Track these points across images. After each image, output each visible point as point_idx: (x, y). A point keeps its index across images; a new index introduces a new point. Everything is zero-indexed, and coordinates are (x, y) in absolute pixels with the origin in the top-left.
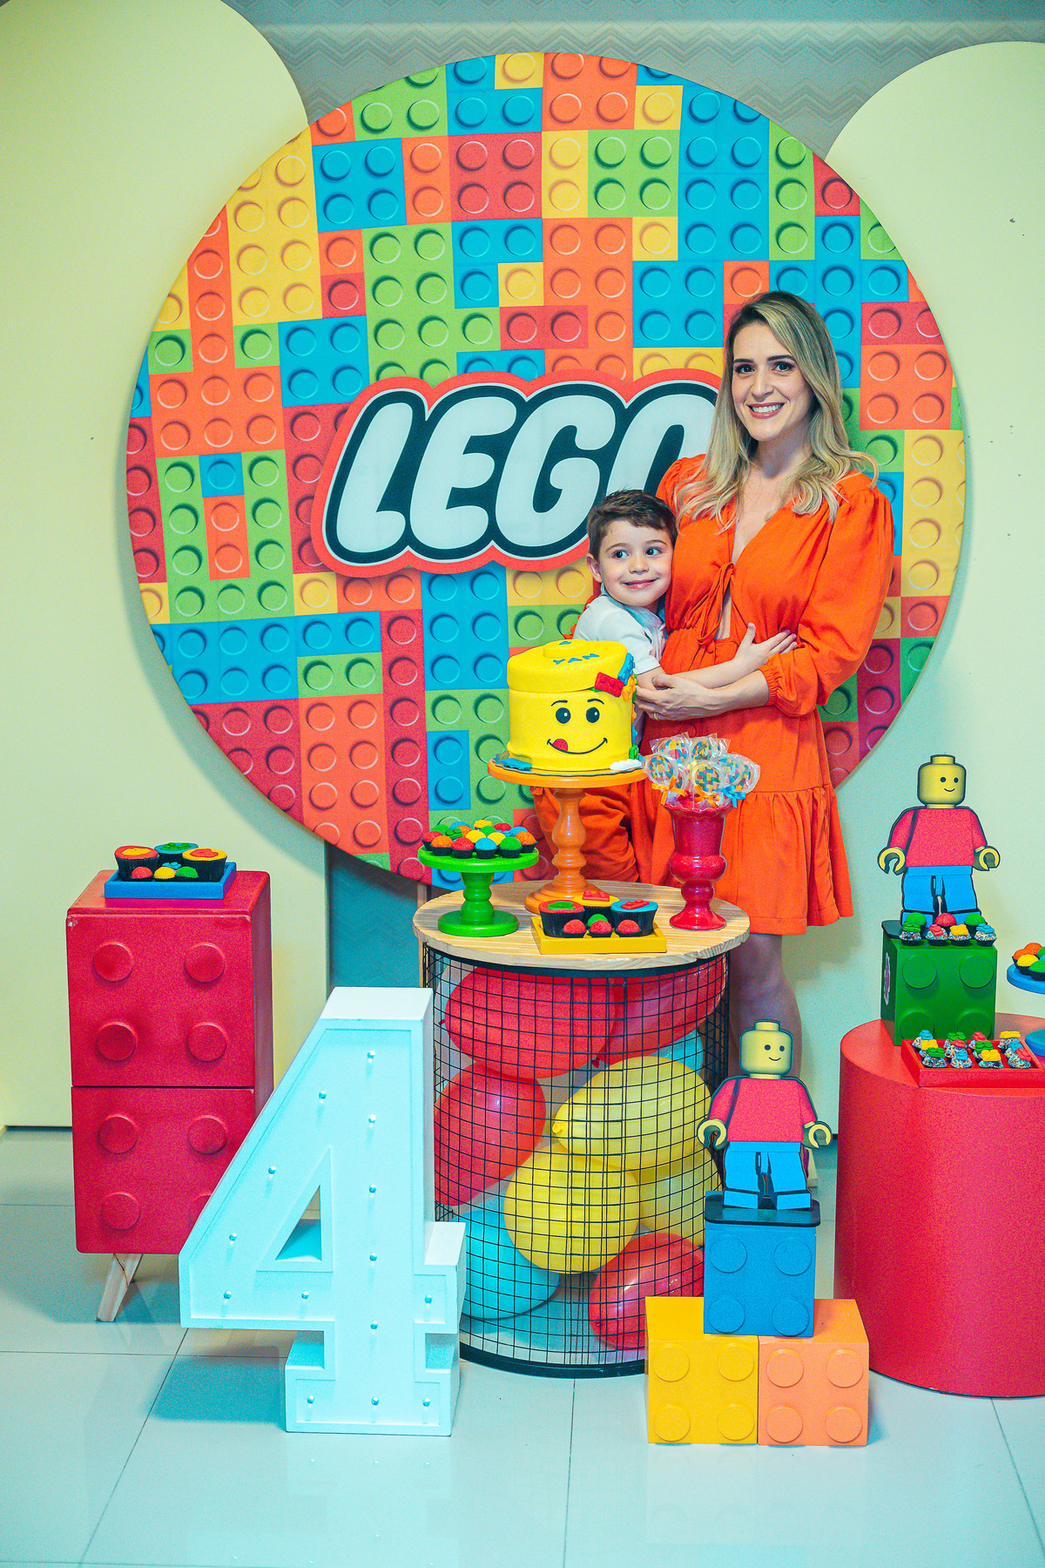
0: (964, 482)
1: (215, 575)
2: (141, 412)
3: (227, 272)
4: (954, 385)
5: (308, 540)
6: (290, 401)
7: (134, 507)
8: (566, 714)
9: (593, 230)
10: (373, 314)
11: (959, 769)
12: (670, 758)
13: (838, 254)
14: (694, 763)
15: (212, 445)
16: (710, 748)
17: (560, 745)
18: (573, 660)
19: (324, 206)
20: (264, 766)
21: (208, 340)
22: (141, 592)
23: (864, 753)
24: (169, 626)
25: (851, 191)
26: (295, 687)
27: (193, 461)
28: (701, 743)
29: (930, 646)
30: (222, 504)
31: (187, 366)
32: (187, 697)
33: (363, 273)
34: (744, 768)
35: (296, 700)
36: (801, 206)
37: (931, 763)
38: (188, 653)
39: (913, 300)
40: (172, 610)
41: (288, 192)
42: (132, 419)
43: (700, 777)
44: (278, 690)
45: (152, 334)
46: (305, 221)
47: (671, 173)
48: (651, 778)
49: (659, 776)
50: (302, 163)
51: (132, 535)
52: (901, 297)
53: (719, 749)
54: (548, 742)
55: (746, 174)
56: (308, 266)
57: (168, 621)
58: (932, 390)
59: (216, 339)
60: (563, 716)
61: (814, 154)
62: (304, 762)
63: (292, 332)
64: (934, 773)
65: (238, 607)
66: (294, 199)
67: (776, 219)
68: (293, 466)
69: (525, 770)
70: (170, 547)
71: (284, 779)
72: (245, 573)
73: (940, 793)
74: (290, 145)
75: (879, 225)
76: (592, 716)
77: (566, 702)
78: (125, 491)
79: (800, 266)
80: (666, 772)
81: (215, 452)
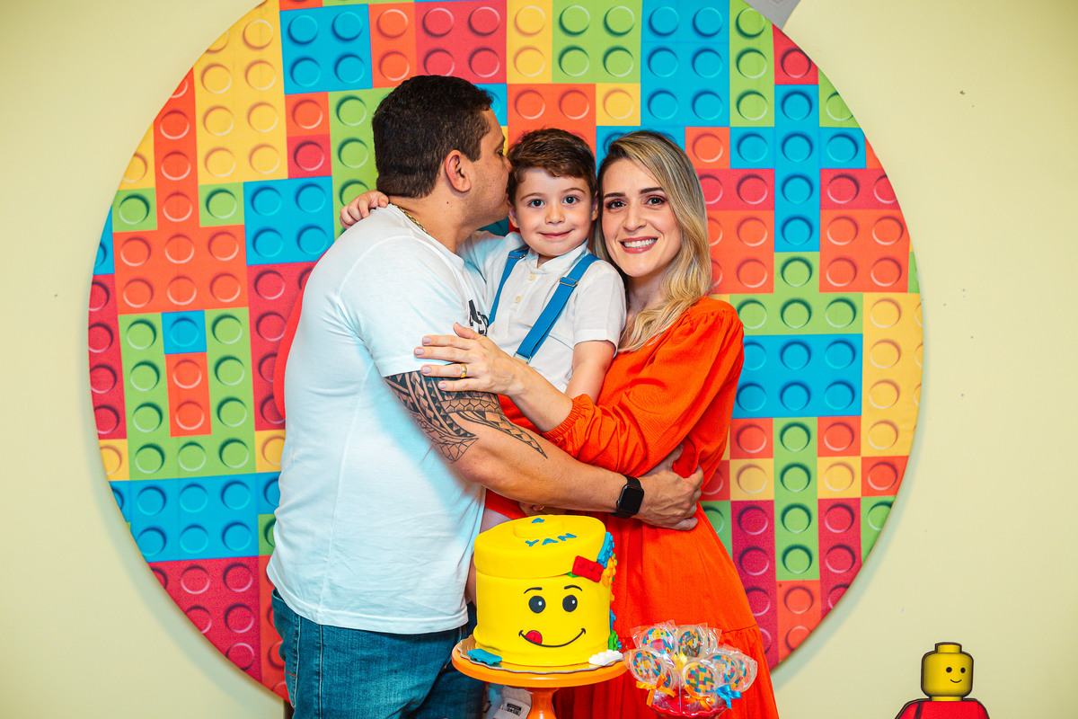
0: (922, 344)
1: (176, 432)
2: (104, 270)
3: (193, 131)
4: (910, 250)
5: (271, 397)
6: (254, 259)
7: (97, 362)
8: (540, 603)
9: (557, 97)
10: (339, 174)
11: (966, 659)
12: (657, 655)
13: (797, 121)
14: (683, 658)
15: (175, 302)
16: (699, 640)
17: (534, 638)
18: (547, 541)
19: (291, 69)
20: (222, 625)
21: (174, 199)
22: (101, 448)
23: (826, 612)
24: (129, 483)
25: (810, 61)
26: (256, 545)
27: (156, 318)
28: (689, 632)
29: (890, 505)
30: (185, 363)
31: (151, 224)
32: (145, 554)
33: (329, 135)
34: (738, 664)
35: (256, 558)
36: (762, 74)
37: (936, 651)
38: (148, 510)
39: (870, 167)
40: (132, 466)
41: (255, 55)
42: (94, 276)
43: (690, 676)
44: (239, 547)
45: (118, 193)
46: (272, 85)
47: (634, 41)
48: (636, 676)
49: (645, 673)
50: (270, 27)
51: (93, 393)
52: (860, 163)
53: (709, 640)
54: (520, 633)
55: (707, 43)
56: (274, 128)
57: (127, 478)
58: (891, 253)
59: (180, 198)
60: (537, 605)
61: (773, 25)
62: (264, 622)
63: (257, 192)
64: (940, 662)
65: (197, 463)
66: (260, 62)
67: (737, 85)
68: (257, 324)
69: (495, 664)
70: (130, 403)
71: (244, 638)
72: (206, 429)
73: (946, 685)
74: (258, 10)
75: (836, 94)
76: (570, 604)
77: (540, 589)
78: (86, 348)
79: (761, 133)
80: (653, 670)
81: (178, 309)
